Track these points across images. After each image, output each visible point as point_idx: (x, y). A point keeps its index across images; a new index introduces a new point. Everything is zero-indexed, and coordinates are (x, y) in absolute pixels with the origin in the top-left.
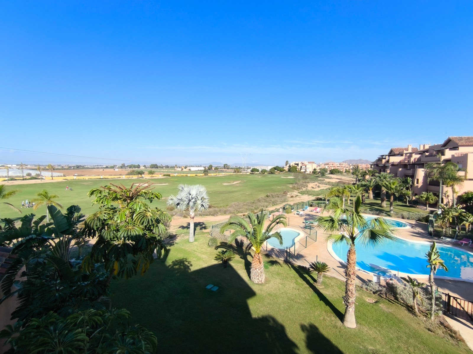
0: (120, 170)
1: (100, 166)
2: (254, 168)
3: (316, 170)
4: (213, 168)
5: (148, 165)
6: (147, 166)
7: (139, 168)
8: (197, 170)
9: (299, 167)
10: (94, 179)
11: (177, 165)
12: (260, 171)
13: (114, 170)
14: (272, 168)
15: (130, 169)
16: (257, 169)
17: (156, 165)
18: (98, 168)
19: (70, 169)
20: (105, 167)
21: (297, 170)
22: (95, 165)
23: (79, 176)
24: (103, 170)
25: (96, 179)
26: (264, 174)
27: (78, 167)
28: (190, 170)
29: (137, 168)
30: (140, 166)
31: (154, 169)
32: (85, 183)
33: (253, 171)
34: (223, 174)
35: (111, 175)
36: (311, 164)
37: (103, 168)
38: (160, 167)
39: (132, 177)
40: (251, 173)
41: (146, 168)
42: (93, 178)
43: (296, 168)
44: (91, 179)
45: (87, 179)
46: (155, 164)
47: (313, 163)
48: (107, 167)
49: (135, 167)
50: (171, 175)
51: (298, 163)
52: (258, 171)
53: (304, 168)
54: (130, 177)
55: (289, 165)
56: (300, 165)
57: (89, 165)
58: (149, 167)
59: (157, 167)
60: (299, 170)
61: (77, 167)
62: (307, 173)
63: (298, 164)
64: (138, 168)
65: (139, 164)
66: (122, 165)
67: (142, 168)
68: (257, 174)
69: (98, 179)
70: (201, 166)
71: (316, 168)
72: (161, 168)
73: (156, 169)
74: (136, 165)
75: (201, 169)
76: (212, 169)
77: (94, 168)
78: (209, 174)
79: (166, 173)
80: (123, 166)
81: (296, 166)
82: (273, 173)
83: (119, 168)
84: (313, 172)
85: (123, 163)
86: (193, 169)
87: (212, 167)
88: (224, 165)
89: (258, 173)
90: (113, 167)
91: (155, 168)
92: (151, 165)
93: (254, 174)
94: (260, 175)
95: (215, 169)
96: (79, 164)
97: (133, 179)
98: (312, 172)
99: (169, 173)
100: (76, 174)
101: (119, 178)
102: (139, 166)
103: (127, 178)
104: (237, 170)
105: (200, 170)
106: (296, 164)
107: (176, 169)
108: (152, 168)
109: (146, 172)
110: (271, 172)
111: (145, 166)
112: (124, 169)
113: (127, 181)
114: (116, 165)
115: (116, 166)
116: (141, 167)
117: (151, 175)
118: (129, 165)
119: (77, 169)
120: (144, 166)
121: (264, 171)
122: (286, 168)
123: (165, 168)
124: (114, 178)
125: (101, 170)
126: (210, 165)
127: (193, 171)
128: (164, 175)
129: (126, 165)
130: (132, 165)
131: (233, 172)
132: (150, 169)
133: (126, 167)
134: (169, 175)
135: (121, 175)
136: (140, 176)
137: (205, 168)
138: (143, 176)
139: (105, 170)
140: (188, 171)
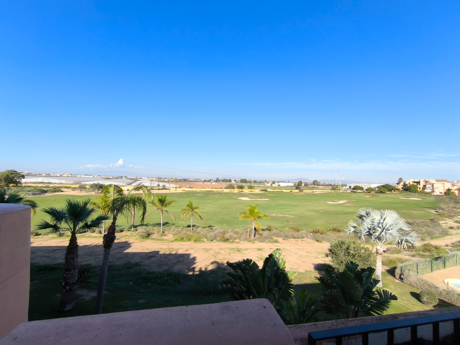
0: (216, 183)
1: (199, 179)
2: (357, 186)
3: (452, 191)
4: (303, 185)
5: (238, 180)
7: (230, 182)
8: (287, 186)
9: (421, 186)
10: (204, 191)
12: (364, 190)
13: (212, 183)
14: (381, 186)
15: (224, 183)
16: (361, 186)
17: (245, 180)
18: (198, 181)
20: (203, 180)
21: (418, 189)
22: (195, 179)
28: (279, 185)
31: (243, 183)
33: (356, 188)
34: (319, 191)
35: (213, 188)
36: (442, 183)
37: (202, 181)
38: (248, 182)
40: (352, 192)
42: (202, 191)
43: (416, 187)
45: (198, 191)
47: (446, 181)
48: (205, 181)
49: (227, 181)
51: (419, 181)
52: (362, 189)
53: (430, 187)
55: (404, 183)
56: (422, 184)
57: (192, 179)
59: (246, 182)
60: (421, 189)
61: (184, 180)
62: (435, 194)
63: (418, 183)
68: (360, 192)
71: (451, 188)
72: (250, 183)
74: (228, 179)
76: (301, 185)
77: (196, 181)
78: (304, 191)
80: (217, 180)
81: (416, 184)
82: (384, 193)
83: (214, 181)
84: (445, 193)
85: (217, 177)
86: (282, 184)
87: (301, 183)
89: (362, 191)
90: (209, 181)
92: (241, 179)
93: (356, 192)
94: (365, 193)
95: (305, 185)
96: (185, 178)
98: (443, 192)
100: (187, 186)
104: (334, 187)
105: (290, 186)
106: (415, 182)
110: (381, 191)
115: (212, 180)
116: (232, 182)
117: (250, 190)
119: (184, 182)
120: (234, 181)
121: (369, 190)
122: (400, 187)
125: (202, 183)
127: (282, 187)
128: (262, 190)
129: (220, 179)
130: (225, 179)
131: (331, 190)
132: (240, 183)
133: (220, 181)
134: (266, 191)
135: (222, 189)
136: (241, 190)
137: (294, 183)
138: (243, 190)
139: (205, 183)
140: (277, 186)
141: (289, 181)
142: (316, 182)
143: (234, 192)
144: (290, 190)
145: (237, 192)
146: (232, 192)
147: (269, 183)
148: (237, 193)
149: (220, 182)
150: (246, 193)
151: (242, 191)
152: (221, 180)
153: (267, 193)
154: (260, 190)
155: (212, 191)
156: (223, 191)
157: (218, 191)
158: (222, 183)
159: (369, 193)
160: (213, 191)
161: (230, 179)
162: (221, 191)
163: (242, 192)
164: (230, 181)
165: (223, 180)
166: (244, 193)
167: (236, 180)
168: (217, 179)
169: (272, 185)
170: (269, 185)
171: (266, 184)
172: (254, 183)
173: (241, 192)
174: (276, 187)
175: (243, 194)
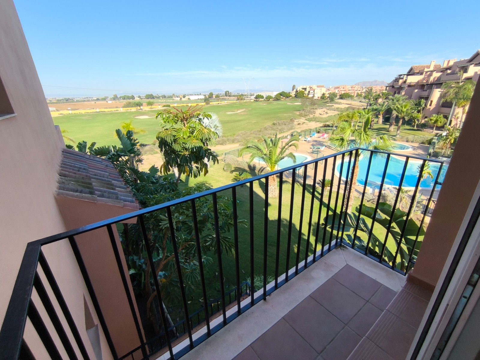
0: (114, 101)
1: (90, 98)
2: (259, 95)
3: (325, 95)
4: (214, 96)
6: (142, 97)
8: (197, 99)
9: (307, 92)
10: (91, 113)
11: (175, 95)
12: (265, 98)
13: (107, 102)
14: (278, 94)
15: (124, 101)
16: (262, 95)
18: (89, 101)
19: (59, 103)
20: (96, 99)
21: (305, 95)
22: (84, 97)
23: (72, 110)
24: (95, 103)
25: (93, 112)
26: (269, 101)
27: (67, 100)
28: (189, 99)
29: (131, 100)
32: (83, 118)
33: (258, 97)
34: (226, 102)
35: (107, 108)
36: (320, 88)
37: (94, 100)
39: (131, 110)
40: (255, 101)
41: (142, 99)
42: (89, 112)
43: (302, 93)
44: (87, 113)
45: (83, 113)
46: (150, 94)
47: (323, 87)
48: (98, 99)
49: (129, 98)
50: (171, 106)
51: (306, 87)
52: (262, 97)
53: (312, 93)
54: (128, 110)
55: (296, 90)
56: (308, 90)
57: (78, 98)
58: (144, 98)
59: (153, 98)
60: (307, 95)
62: (315, 98)
63: (305, 89)
65: (133, 95)
66: (114, 96)
67: (137, 99)
68: (261, 101)
69: (94, 112)
70: (200, 94)
71: (325, 93)
72: (158, 98)
73: (153, 99)
74: (129, 96)
75: (201, 98)
76: (212, 97)
77: (85, 101)
78: (211, 103)
79: (165, 104)
80: (115, 98)
81: (304, 90)
82: (279, 100)
83: (111, 100)
84: (321, 97)
85: (114, 94)
86: (192, 98)
87: (212, 95)
88: (225, 92)
90: (104, 99)
91: (151, 98)
92: (147, 95)
93: (258, 101)
94: (265, 102)
95: (216, 97)
96: (67, 97)
97: (132, 112)
98: (320, 97)
99: (168, 104)
100: (69, 109)
101: (116, 111)
102: (133, 98)
103: (126, 111)
104: (240, 97)
106: (303, 89)
107: (174, 99)
108: (148, 99)
109: (144, 104)
110: (277, 99)
112: (118, 101)
113: (127, 114)
114: (107, 96)
117: (150, 107)
118: (122, 96)
119: (66, 103)
120: (138, 97)
121: (269, 98)
122: (293, 94)
123: (161, 98)
124: (111, 111)
125: (93, 103)
126: (210, 93)
127: (192, 101)
128: (164, 106)
129: (119, 96)
130: (125, 96)
133: (119, 98)
134: (169, 106)
136: (139, 108)
137: (205, 96)
138: (142, 108)
139: (97, 102)
140: (187, 100)
145: (135, 110)
147: (178, 97)
150: (145, 111)
154: (162, 106)
155: (102, 112)
158: (122, 100)
159: (268, 101)
160: (104, 112)
162: (114, 111)
163: (141, 110)
166: (143, 111)
170: (179, 99)
172: (163, 98)
173: (139, 110)
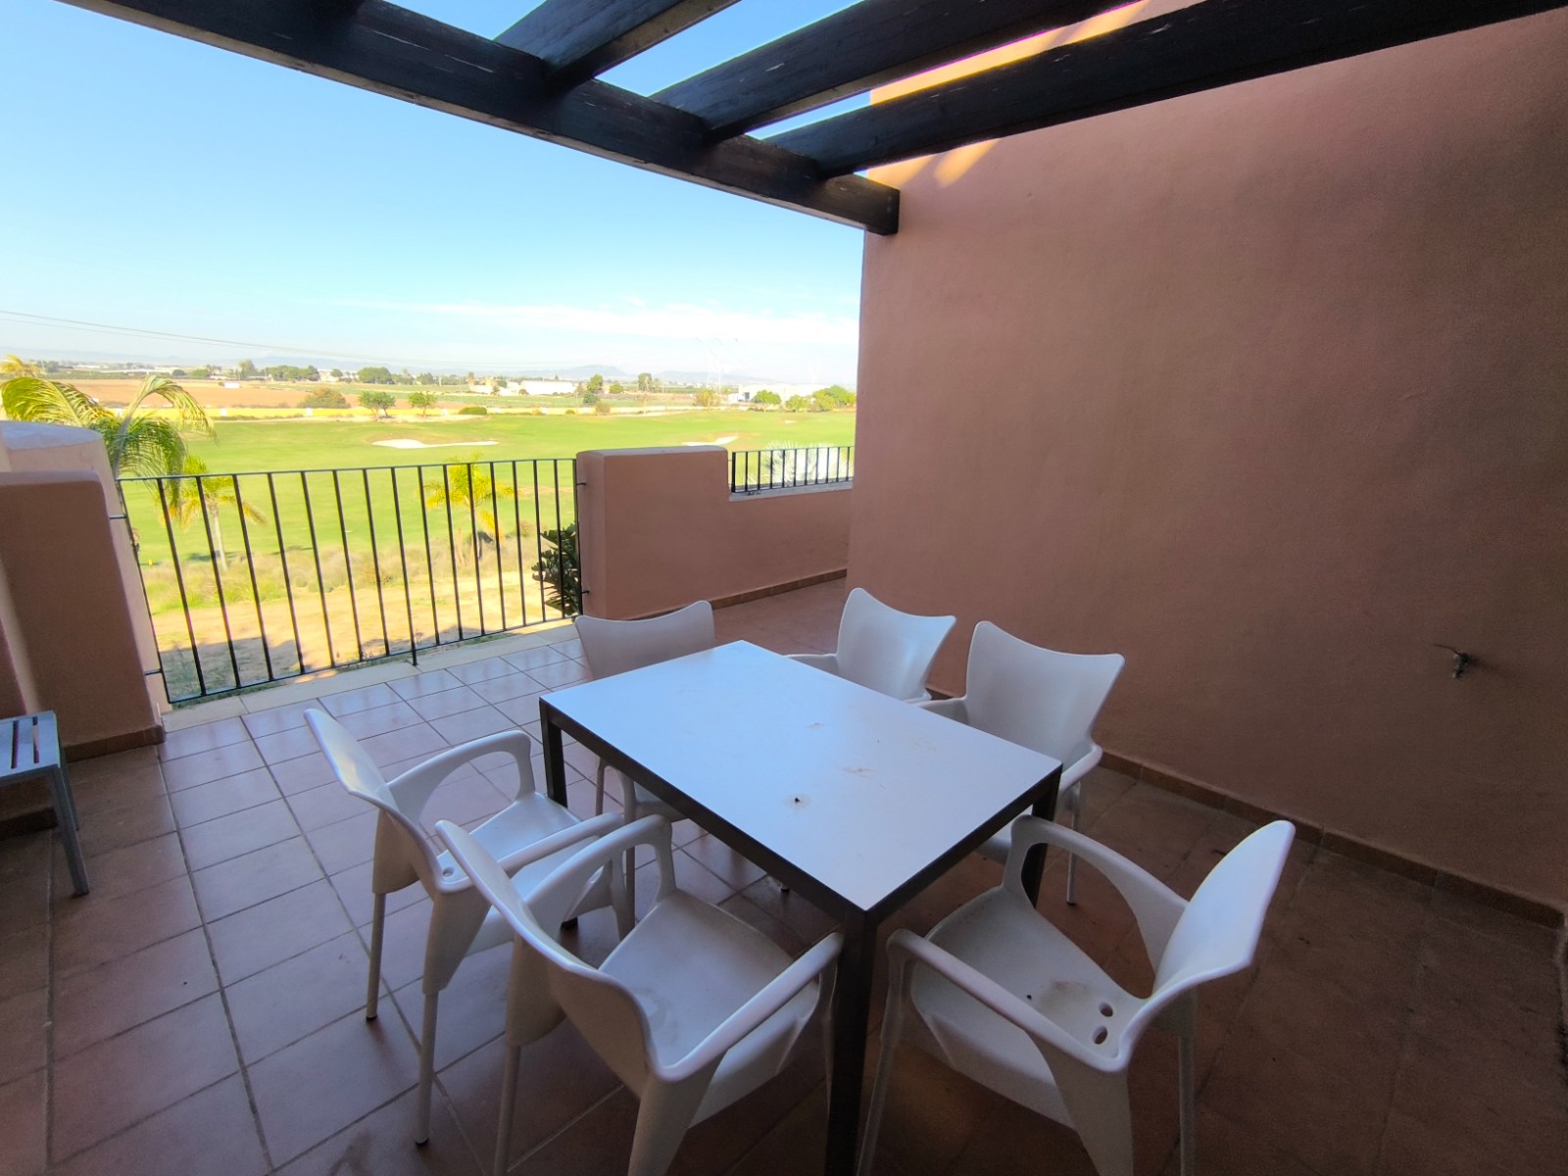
0: (245, 384)
2: (765, 391)
4: (606, 388)
5: (353, 371)
6: (348, 374)
7: (315, 380)
8: (551, 393)
12: (783, 403)
13: (220, 384)
15: (283, 383)
16: (774, 392)
17: (385, 371)
26: (796, 413)
28: (523, 392)
29: (308, 381)
30: (317, 373)
31: (377, 384)
33: (762, 398)
38: (401, 380)
40: (751, 409)
41: (346, 381)
58: (355, 380)
59: (390, 381)
64: (310, 379)
65: (315, 366)
68: (771, 411)
72: (406, 383)
73: (387, 385)
74: (300, 367)
76: (600, 389)
80: (248, 373)
83: (233, 377)
85: (241, 360)
86: (534, 389)
87: (601, 384)
89: (777, 407)
90: (206, 375)
91: (382, 382)
92: (365, 369)
93: (762, 410)
94: (784, 414)
95: (611, 391)
102: (313, 374)
105: (562, 394)
108: (369, 382)
110: (821, 407)
111: (337, 373)
112: (258, 382)
114: (217, 365)
115: (219, 369)
116: (323, 378)
118: (269, 366)
120: (333, 375)
121: (795, 404)
123: (419, 383)
126: (593, 376)
128: (466, 411)
129: (259, 367)
130: (285, 367)
131: (694, 405)
132: (362, 384)
133: (262, 373)
134: (483, 412)
135: (289, 407)
136: (382, 412)
137: (577, 385)
138: (390, 411)
140: (517, 394)
141: (557, 378)
142: (647, 378)
143: (354, 420)
144: (565, 406)
145: (368, 419)
146: (341, 420)
147: (484, 384)
148: (367, 423)
149: (262, 380)
150: (406, 422)
151: (387, 417)
152: (267, 371)
153: (488, 419)
154: (457, 411)
155: (244, 418)
156: (302, 416)
157: (276, 417)
158: (273, 382)
159: (794, 411)
160: (253, 418)
161: (311, 367)
162: (290, 417)
163: (388, 420)
164: (314, 376)
165: (275, 369)
166: (397, 423)
167: (343, 371)
168: (243, 365)
169: (496, 390)
170: (488, 389)
171: (472, 387)
172: (424, 383)
173: (384, 420)
174: (515, 398)
175: (395, 425)
